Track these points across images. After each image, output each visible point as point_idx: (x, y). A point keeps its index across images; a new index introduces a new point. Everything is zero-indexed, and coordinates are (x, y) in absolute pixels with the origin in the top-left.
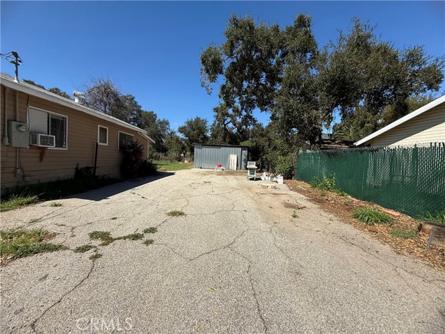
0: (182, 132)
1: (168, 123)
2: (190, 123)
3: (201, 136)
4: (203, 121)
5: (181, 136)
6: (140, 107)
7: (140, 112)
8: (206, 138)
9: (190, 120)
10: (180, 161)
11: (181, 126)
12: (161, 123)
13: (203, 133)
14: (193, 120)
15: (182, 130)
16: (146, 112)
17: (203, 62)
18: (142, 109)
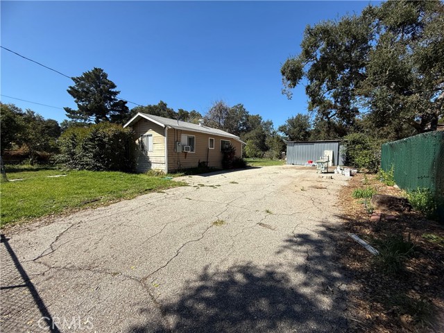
0: (282, 131)
1: (271, 124)
2: (291, 122)
3: (303, 133)
4: (305, 117)
5: (281, 134)
6: (248, 113)
7: (247, 117)
8: (308, 134)
9: (291, 118)
10: (280, 158)
11: (281, 125)
12: (265, 124)
13: (304, 130)
14: (295, 117)
15: (282, 129)
16: (253, 116)
17: (283, 74)
18: (249, 114)
